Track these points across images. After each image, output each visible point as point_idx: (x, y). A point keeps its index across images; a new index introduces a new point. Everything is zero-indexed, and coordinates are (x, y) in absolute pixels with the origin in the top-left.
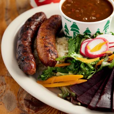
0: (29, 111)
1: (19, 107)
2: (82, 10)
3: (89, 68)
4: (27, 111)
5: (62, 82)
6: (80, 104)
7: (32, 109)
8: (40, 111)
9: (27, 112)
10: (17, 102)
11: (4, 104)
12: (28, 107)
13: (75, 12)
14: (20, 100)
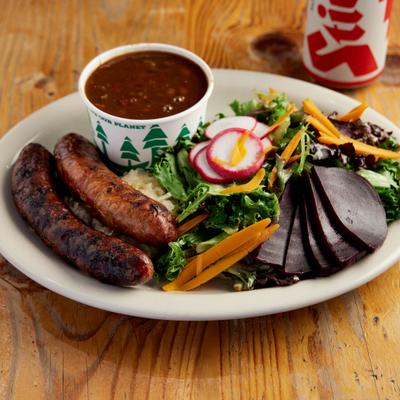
2: (141, 94)
3: (262, 198)
5: (220, 259)
6: (296, 278)
13: (129, 104)
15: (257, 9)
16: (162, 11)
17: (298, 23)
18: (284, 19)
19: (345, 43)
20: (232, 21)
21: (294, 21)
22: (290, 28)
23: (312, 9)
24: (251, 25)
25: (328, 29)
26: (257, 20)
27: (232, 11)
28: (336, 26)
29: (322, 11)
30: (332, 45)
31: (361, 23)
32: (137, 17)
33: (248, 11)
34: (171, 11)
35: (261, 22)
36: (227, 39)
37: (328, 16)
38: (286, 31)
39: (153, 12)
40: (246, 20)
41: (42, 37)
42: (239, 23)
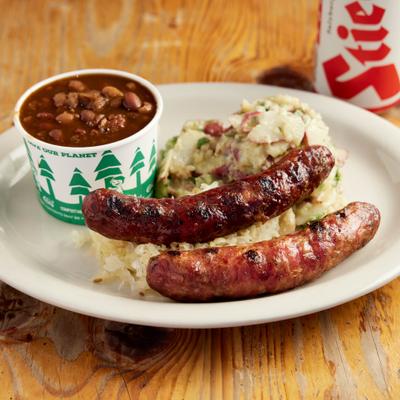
0: (119, 360)
1: (92, 350)
4: (115, 360)
7: (126, 354)
8: (147, 360)
9: (113, 363)
10: (87, 338)
11: (52, 342)
12: (118, 350)
14: (96, 332)
15: (262, 42)
16: (156, 44)
17: (309, 56)
18: (293, 52)
19: (370, 65)
20: (235, 55)
21: (304, 55)
22: (300, 61)
23: (329, 32)
24: (257, 58)
25: (351, 51)
26: (263, 53)
27: (235, 43)
28: (360, 47)
29: (343, 32)
30: (356, 69)
31: (387, 41)
32: (129, 50)
33: (252, 45)
34: (166, 44)
35: (267, 55)
36: (229, 73)
37: (350, 37)
38: (296, 65)
39: (145, 45)
40: (250, 54)
41: (20, 72)
42: (242, 56)
